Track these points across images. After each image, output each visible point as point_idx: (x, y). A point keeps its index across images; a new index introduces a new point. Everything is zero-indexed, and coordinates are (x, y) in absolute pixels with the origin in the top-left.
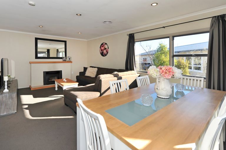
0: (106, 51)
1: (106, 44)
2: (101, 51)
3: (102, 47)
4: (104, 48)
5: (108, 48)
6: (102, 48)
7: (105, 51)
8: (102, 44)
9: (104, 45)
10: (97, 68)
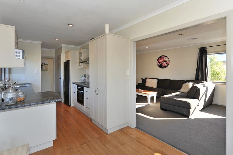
0: (166, 63)
1: (166, 57)
2: (159, 64)
3: (161, 59)
4: (164, 60)
5: (169, 60)
6: (161, 61)
7: (164, 64)
8: (161, 57)
9: (163, 58)
10: (157, 79)
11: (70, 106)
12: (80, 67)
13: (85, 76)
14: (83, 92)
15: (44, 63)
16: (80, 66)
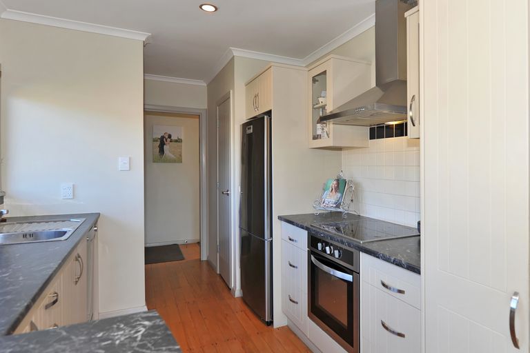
11: (271, 323)
12: (319, 143)
13: (341, 185)
14: (349, 277)
15: (170, 136)
16: (316, 137)
